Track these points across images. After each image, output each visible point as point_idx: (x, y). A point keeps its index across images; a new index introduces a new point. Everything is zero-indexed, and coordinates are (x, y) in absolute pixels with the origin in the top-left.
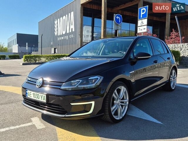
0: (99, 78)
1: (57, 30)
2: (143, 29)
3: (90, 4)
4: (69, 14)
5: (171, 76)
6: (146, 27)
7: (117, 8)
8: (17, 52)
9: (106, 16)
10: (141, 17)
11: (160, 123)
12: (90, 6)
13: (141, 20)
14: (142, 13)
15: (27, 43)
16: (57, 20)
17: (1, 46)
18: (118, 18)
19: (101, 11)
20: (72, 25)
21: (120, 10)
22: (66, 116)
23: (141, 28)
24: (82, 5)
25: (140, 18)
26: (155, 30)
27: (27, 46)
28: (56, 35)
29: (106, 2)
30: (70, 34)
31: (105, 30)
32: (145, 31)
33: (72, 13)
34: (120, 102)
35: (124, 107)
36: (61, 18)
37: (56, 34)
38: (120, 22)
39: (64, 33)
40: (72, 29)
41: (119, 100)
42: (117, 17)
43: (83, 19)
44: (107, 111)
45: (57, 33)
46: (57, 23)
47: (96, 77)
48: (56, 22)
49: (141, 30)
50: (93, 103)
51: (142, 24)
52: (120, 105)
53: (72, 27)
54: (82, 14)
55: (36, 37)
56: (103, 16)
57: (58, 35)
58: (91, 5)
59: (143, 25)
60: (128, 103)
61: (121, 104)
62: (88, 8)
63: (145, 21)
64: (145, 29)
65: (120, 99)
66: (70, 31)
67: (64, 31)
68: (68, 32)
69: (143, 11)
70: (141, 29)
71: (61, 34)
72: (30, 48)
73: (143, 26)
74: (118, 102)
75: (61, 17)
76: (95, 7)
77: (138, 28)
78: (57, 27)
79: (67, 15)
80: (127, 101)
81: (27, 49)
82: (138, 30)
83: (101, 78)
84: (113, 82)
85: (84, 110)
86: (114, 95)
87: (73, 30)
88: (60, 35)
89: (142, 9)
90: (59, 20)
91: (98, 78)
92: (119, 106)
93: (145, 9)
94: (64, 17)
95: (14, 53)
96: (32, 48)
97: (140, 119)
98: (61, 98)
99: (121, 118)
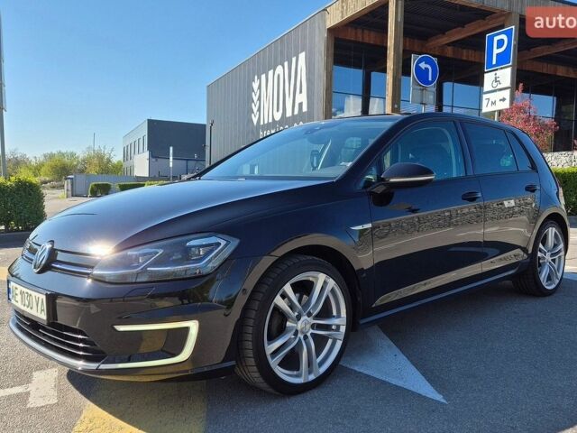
0: (223, 243)
1: (259, 110)
2: (498, 102)
3: (356, 29)
4: (294, 59)
5: (541, 246)
6: (507, 94)
7: (440, 40)
8: (147, 175)
9: (401, 65)
10: (494, 62)
11: (439, 397)
12: (356, 33)
13: (494, 73)
14: (496, 51)
15: (171, 148)
16: (259, 78)
17: (106, 157)
18: (427, 69)
19: (385, 48)
20: (301, 92)
21: (448, 45)
22: (103, 367)
23: (492, 97)
24: (331, 30)
25: (490, 65)
26: (564, 108)
27: (171, 158)
28: (255, 122)
29: (399, 20)
30: (294, 119)
31: (396, 106)
32: (506, 105)
33: (302, 56)
34: (308, 326)
35: (330, 341)
36: (271, 72)
37: (255, 120)
38: (430, 79)
39: (278, 116)
40: (301, 104)
41: (304, 318)
42: (423, 65)
43: (334, 74)
44: (250, 353)
45: (257, 116)
46: (260, 87)
47: (213, 240)
48: (255, 86)
49: (494, 103)
50: (193, 326)
51: (495, 84)
52: (309, 334)
53: (302, 98)
54: (331, 60)
55: (200, 129)
56: (390, 64)
57: (262, 123)
58: (359, 31)
59: (499, 87)
60: (343, 329)
61: (311, 331)
62: (350, 41)
63: (505, 75)
64: (504, 100)
65: (309, 315)
66: (296, 112)
67: (278, 111)
68: (289, 114)
69: (500, 43)
70: (492, 99)
71: (271, 120)
72: (185, 162)
73: (501, 90)
74: (300, 325)
75: (269, 70)
76: (370, 37)
77: (485, 96)
78: (259, 99)
79: (286, 64)
80: (340, 321)
81: (171, 165)
82: (485, 102)
83: (228, 243)
84: (275, 259)
85: (162, 350)
86: (279, 301)
87: (305, 109)
88: (266, 122)
89: (496, 39)
90: (263, 77)
91: (219, 244)
92: (306, 337)
93: (504, 37)
94: (279, 69)
95: (137, 177)
96: (189, 162)
97: (384, 382)
98: (93, 308)
99: (312, 377)
